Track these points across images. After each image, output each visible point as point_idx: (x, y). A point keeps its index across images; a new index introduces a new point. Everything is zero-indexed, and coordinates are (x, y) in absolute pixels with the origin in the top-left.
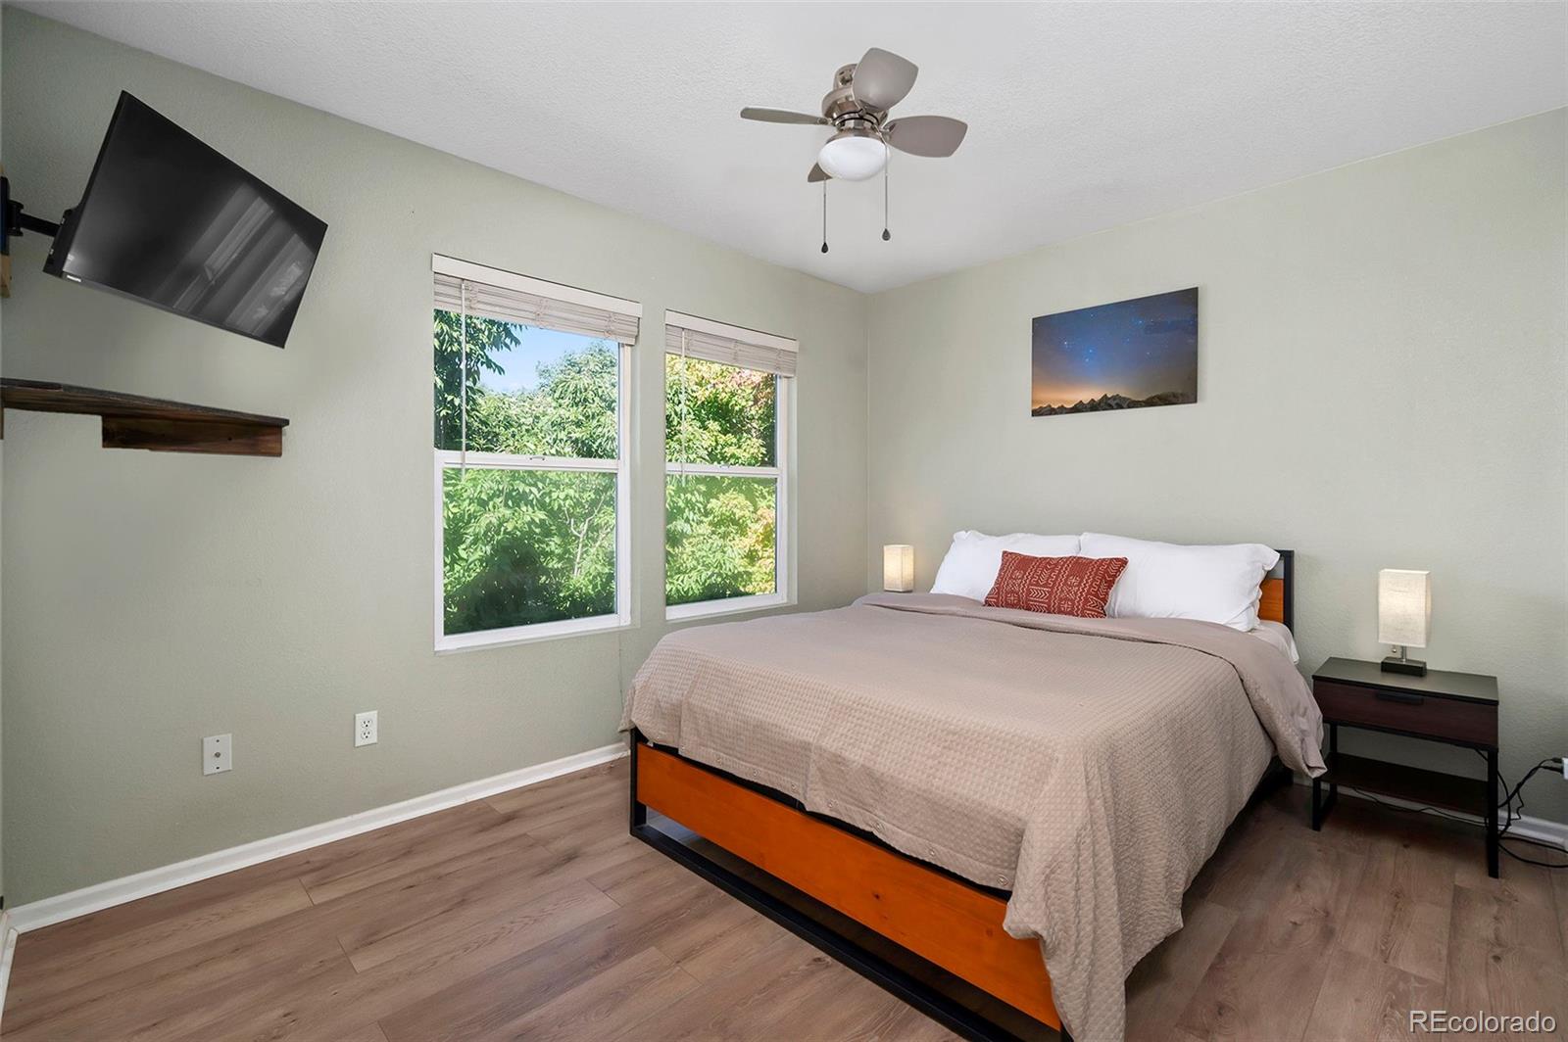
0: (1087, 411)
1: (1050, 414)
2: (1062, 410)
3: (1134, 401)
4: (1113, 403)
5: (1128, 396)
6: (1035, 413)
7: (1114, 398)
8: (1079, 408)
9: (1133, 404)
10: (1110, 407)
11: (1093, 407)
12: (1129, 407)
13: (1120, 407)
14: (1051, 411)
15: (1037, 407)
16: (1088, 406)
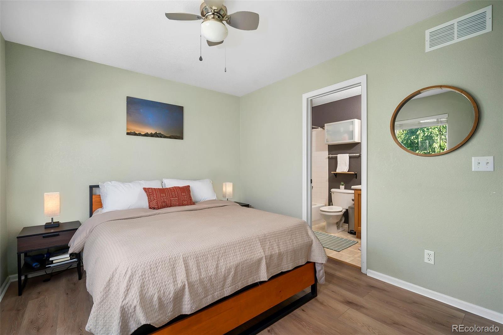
0: (149, 136)
1: (135, 135)
2: (140, 135)
3: (165, 136)
4: (159, 135)
5: (164, 134)
6: (128, 134)
7: (159, 134)
8: (146, 135)
9: (165, 137)
10: (158, 137)
11: (152, 135)
12: (164, 138)
13: (161, 137)
14: (135, 134)
15: (129, 132)
16: (150, 135)
